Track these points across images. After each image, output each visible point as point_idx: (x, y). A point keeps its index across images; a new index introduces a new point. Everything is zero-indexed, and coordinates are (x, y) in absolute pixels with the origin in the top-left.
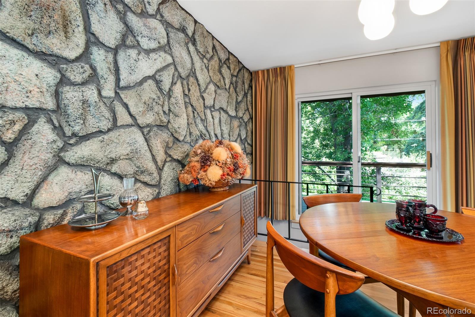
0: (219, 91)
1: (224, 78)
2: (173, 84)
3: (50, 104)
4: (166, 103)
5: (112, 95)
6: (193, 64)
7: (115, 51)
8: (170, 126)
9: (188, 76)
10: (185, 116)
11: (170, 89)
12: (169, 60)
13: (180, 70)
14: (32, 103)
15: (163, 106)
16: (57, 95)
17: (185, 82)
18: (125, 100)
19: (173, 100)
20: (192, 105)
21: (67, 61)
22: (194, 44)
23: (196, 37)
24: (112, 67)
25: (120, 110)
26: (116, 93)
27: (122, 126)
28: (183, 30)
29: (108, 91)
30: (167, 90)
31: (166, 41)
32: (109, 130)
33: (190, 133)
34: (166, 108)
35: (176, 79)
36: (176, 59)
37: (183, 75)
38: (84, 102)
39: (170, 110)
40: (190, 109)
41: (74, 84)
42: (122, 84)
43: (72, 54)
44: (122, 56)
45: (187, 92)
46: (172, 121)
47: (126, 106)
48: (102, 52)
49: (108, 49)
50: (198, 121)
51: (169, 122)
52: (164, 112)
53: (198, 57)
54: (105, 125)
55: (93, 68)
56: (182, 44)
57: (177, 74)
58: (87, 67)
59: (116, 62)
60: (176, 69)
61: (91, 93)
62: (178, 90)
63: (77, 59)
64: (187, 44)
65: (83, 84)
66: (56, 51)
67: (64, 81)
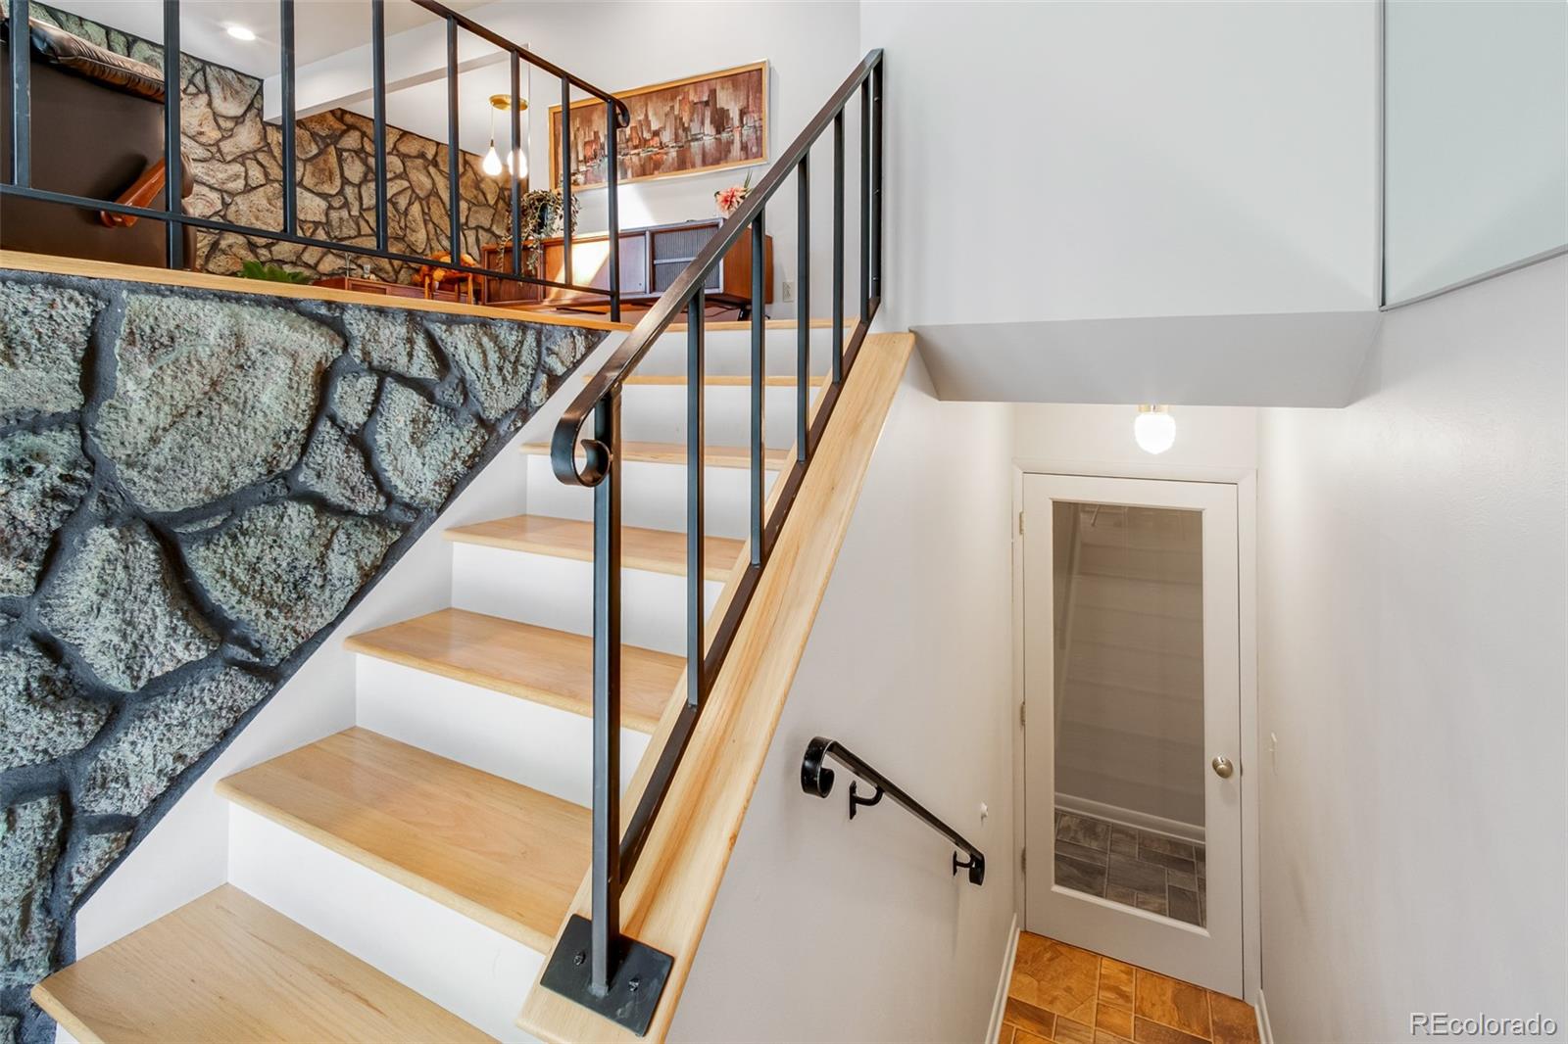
0: (473, 209)
1: (484, 195)
2: (410, 204)
4: (403, 220)
5: (357, 214)
6: (434, 184)
7: (359, 186)
8: (406, 239)
9: (429, 196)
10: (424, 231)
11: (406, 209)
12: (406, 184)
13: (417, 191)
14: (316, 219)
15: (399, 222)
16: (327, 215)
17: (424, 202)
18: (367, 218)
19: (410, 217)
20: (433, 223)
21: (331, 196)
22: (436, 165)
23: (439, 159)
24: (357, 196)
25: (363, 223)
26: (360, 213)
27: (365, 235)
28: (422, 155)
29: (355, 212)
30: (404, 209)
31: (402, 170)
32: (355, 237)
33: (431, 248)
34: (402, 224)
35: (413, 200)
36: (413, 183)
37: (421, 195)
38: (341, 219)
39: (406, 225)
40: (430, 226)
41: (335, 209)
42: (364, 207)
43: (334, 192)
44: (364, 189)
45: (426, 210)
46: (408, 235)
47: (367, 222)
48: (351, 188)
49: (354, 185)
50: (442, 238)
51: (405, 235)
52: (401, 228)
53: (441, 177)
54: (353, 233)
55: (346, 198)
56: (421, 168)
57: (414, 196)
58: (342, 198)
59: (360, 192)
60: (413, 191)
61: (344, 214)
62: (416, 209)
63: (337, 194)
64: (426, 168)
65: (340, 208)
66: (326, 191)
67: (330, 207)
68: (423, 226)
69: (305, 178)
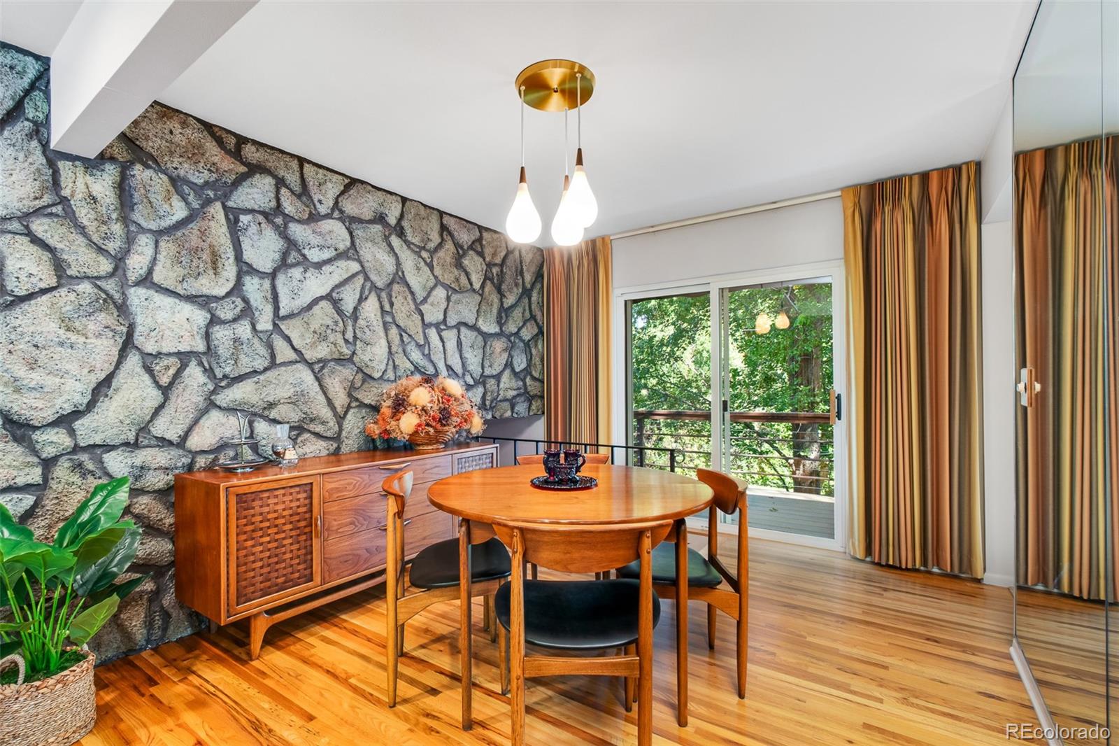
1: (467, 274)
2: (362, 299)
3: (200, 346)
4: (350, 328)
5: (270, 327)
6: (398, 264)
7: (273, 275)
8: (356, 359)
9: (390, 285)
10: (384, 343)
11: (356, 309)
12: (355, 267)
13: (373, 277)
14: (184, 347)
15: (344, 333)
16: (207, 336)
17: (384, 295)
18: (287, 332)
19: (361, 322)
20: (398, 326)
21: (217, 299)
22: (401, 233)
23: (405, 224)
24: (269, 295)
25: (279, 343)
26: (275, 325)
27: (283, 364)
28: (380, 219)
29: (265, 324)
30: (351, 311)
31: (348, 243)
32: (266, 369)
33: (395, 367)
34: (349, 335)
35: (367, 292)
36: (366, 265)
37: (380, 284)
38: (236, 340)
39: (355, 337)
40: (394, 331)
41: (224, 322)
42: (282, 312)
43: (221, 291)
44: (281, 280)
45: (387, 307)
46: (359, 352)
47: (288, 339)
48: (256, 280)
49: (262, 275)
50: (411, 348)
51: (354, 353)
52: (346, 341)
53: (408, 252)
54: (260, 364)
55: (246, 301)
56: (379, 240)
57: (368, 285)
58: (238, 301)
59: (274, 288)
60: (367, 278)
61: (244, 329)
62: (371, 308)
63: (228, 294)
64: (386, 238)
65: (235, 320)
66: (205, 291)
67: (214, 321)
68: (382, 334)
69: (157, 269)
